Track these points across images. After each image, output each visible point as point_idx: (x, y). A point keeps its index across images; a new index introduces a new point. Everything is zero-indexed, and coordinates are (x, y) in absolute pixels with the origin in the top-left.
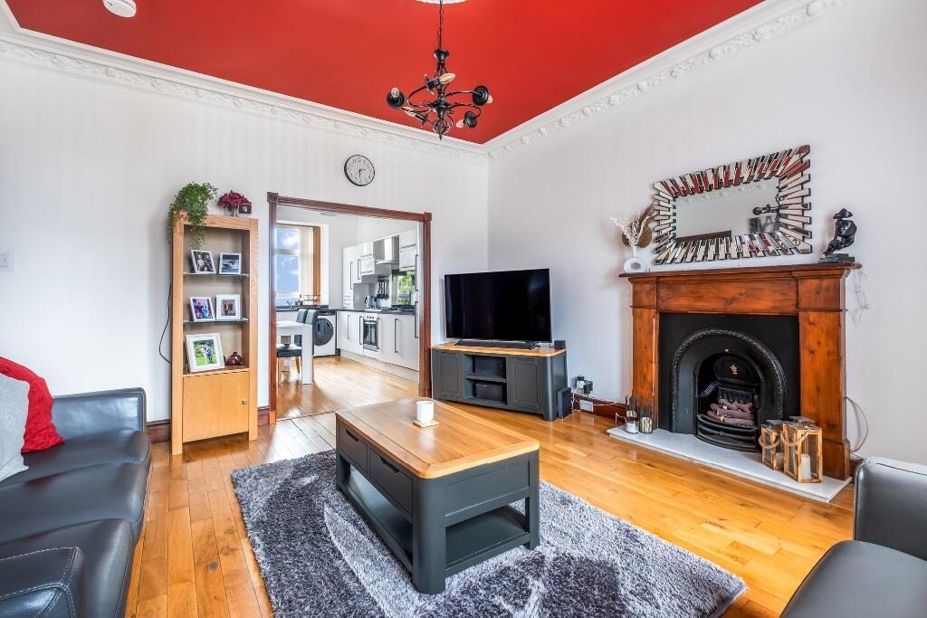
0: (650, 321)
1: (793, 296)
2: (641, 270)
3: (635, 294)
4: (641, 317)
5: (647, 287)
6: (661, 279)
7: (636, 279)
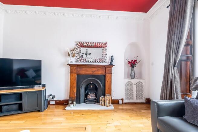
0: (75, 77)
1: (105, 71)
2: (73, 63)
3: (71, 69)
4: (73, 75)
5: (75, 68)
6: (78, 66)
7: (71, 65)
